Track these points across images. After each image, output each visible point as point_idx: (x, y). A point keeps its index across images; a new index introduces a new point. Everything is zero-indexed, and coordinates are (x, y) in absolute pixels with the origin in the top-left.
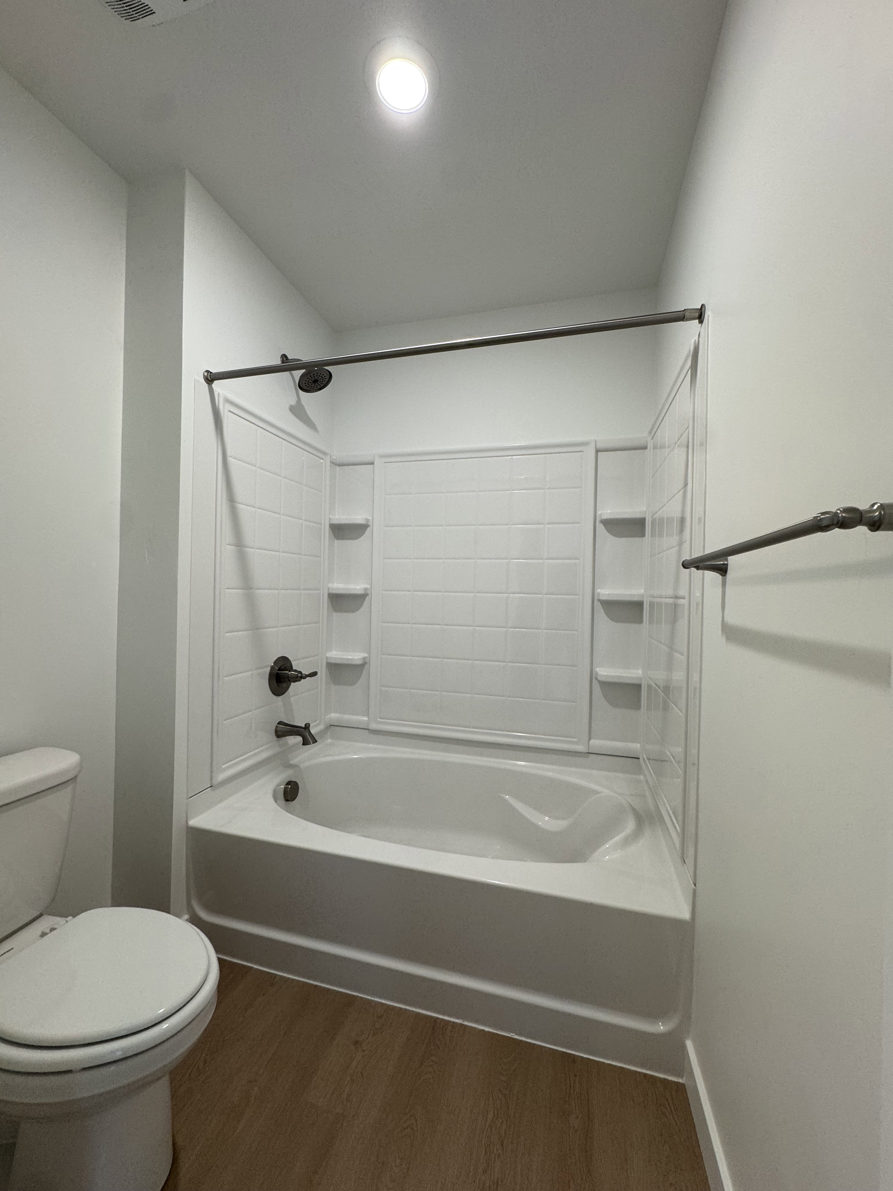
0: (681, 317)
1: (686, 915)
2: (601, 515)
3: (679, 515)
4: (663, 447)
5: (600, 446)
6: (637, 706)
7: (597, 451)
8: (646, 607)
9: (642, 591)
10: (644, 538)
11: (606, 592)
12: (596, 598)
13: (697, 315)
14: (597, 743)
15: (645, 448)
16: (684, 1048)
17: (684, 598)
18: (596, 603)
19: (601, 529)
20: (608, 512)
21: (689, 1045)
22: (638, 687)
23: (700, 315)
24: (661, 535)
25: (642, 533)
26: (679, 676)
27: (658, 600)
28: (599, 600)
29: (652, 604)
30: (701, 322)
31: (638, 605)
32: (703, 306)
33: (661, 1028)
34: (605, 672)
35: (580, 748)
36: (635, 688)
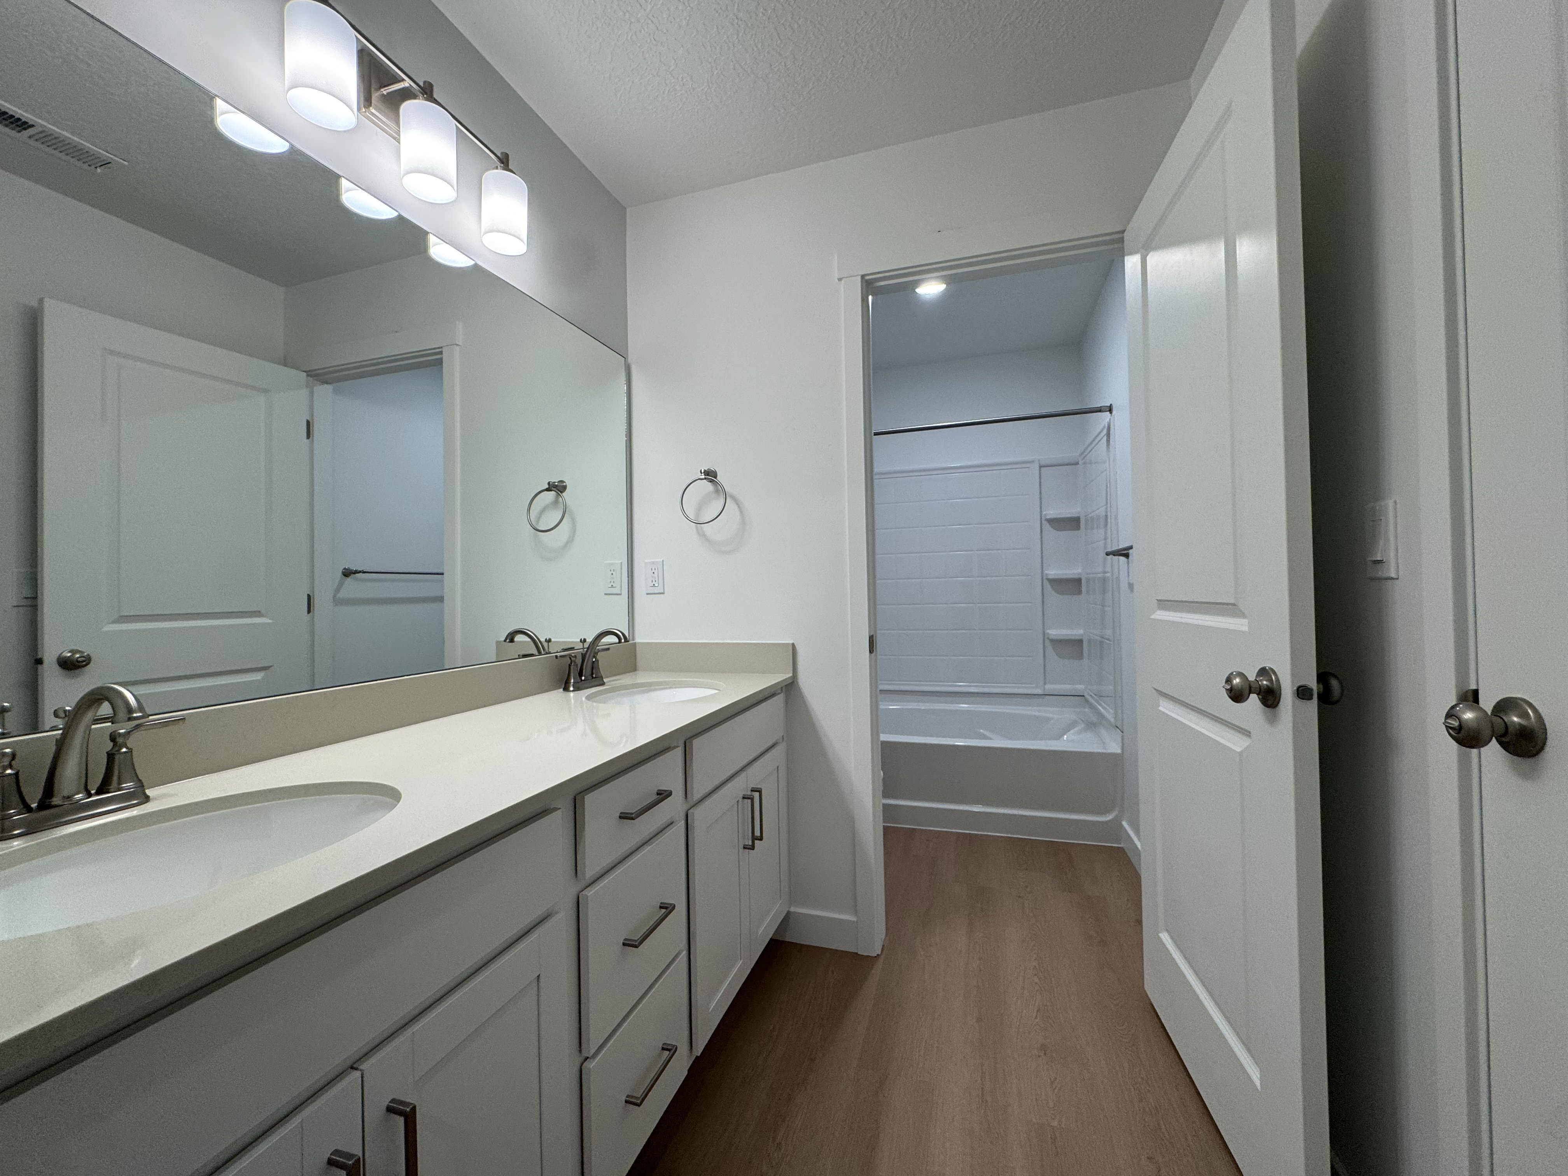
0: (1099, 410)
1: (1119, 751)
2: (1045, 515)
3: (1104, 514)
4: (1091, 463)
5: (1042, 463)
6: (1080, 656)
7: (1041, 467)
8: (1084, 582)
9: (1080, 571)
10: (1079, 531)
11: (1053, 572)
12: (1044, 578)
13: (1108, 409)
14: (1051, 687)
15: (1077, 464)
16: (1122, 826)
17: (1108, 572)
18: (1045, 582)
19: (1046, 525)
20: (1052, 512)
21: (1124, 823)
22: (1080, 642)
23: (1110, 409)
24: (1092, 529)
25: (1078, 528)
26: (1108, 632)
27: (1092, 576)
28: (1047, 579)
29: (1088, 580)
30: (1111, 413)
31: (1077, 582)
32: (1111, 405)
33: (1108, 817)
34: (1055, 632)
35: (1039, 691)
36: (1078, 643)
